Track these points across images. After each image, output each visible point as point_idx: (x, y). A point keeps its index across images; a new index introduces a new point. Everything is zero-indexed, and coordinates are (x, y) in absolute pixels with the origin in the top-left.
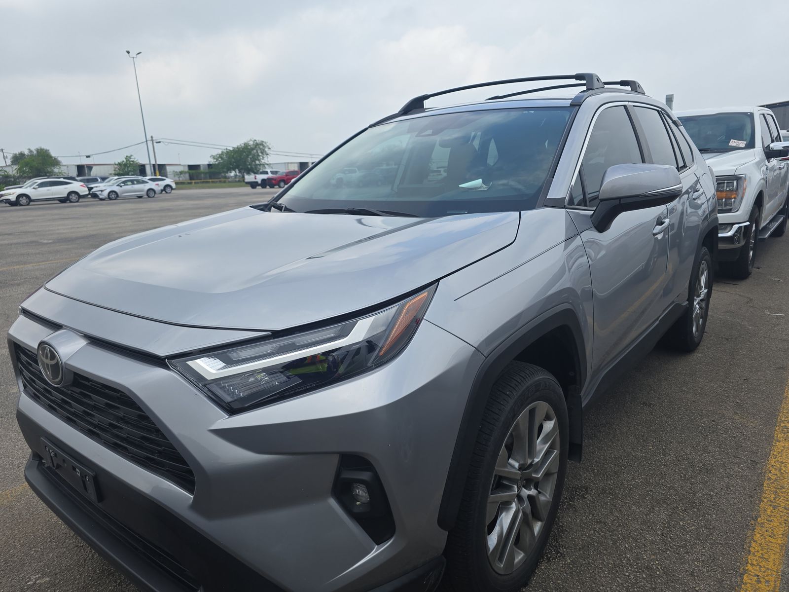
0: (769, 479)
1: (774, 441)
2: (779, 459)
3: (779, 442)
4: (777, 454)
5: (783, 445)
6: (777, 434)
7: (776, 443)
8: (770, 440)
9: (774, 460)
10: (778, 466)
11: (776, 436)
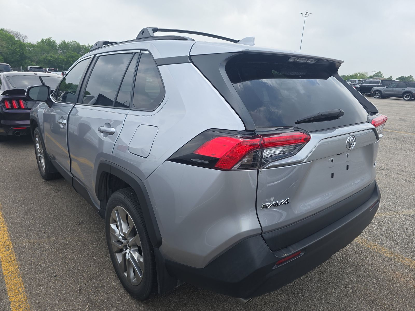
0: (3, 222)
1: (9, 238)
2: (3, 232)
3: (7, 240)
4: (5, 233)
5: (4, 239)
6: (10, 243)
7: (8, 238)
8: (12, 239)
9: (5, 230)
10: (2, 228)
11: (10, 242)
